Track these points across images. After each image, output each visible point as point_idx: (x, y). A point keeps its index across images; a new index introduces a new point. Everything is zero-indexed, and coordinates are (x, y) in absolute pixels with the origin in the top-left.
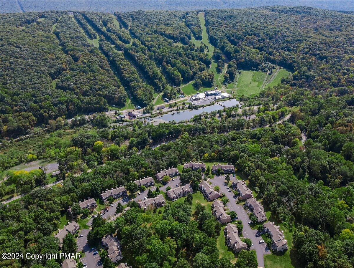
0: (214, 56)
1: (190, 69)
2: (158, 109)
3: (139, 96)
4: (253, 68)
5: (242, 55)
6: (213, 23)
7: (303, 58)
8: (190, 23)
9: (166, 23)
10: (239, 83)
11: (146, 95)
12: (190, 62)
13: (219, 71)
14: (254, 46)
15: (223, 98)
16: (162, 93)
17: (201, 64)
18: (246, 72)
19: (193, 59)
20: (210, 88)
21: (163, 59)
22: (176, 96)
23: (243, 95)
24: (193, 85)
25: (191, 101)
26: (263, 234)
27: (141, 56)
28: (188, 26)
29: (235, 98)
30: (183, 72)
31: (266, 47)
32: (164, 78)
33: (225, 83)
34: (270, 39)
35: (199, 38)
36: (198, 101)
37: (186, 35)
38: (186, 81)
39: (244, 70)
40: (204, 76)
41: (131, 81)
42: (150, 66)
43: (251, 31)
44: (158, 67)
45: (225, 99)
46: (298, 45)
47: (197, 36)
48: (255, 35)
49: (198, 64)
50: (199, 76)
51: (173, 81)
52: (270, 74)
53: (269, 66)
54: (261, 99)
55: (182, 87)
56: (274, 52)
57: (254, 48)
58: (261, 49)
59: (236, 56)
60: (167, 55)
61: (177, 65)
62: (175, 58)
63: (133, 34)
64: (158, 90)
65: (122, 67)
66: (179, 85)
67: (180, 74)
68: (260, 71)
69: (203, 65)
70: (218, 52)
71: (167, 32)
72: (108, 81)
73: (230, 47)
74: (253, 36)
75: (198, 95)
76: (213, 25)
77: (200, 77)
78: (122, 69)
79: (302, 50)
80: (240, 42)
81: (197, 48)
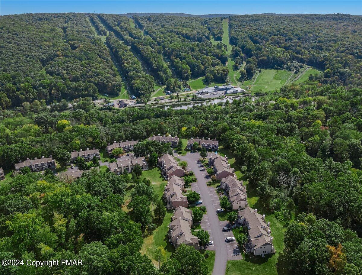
0: (232, 55)
1: (202, 64)
2: (155, 100)
3: (135, 85)
4: (276, 66)
5: (265, 53)
6: (236, 26)
7: (338, 57)
8: (211, 26)
9: (185, 25)
10: (258, 80)
11: (144, 85)
12: (202, 57)
13: (236, 68)
14: (279, 46)
15: (235, 93)
16: (165, 87)
17: (215, 60)
18: (268, 70)
19: (207, 55)
21: (172, 53)
22: (181, 90)
23: (260, 90)
24: (203, 80)
25: (197, 94)
26: (235, 228)
27: (148, 49)
28: (209, 29)
29: (251, 94)
30: (192, 66)
31: (293, 46)
32: (169, 70)
33: (241, 80)
34: (299, 39)
35: (219, 39)
36: (206, 94)
37: (205, 36)
38: (195, 75)
39: (266, 68)
40: (216, 70)
41: (130, 70)
42: (156, 59)
43: (278, 31)
44: (166, 62)
45: (237, 94)
46: (333, 44)
47: (216, 36)
48: (282, 35)
49: (212, 59)
50: (210, 71)
51: (179, 74)
52: (296, 73)
53: (295, 65)
54: (282, 94)
55: (190, 82)
56: (303, 51)
57: (279, 48)
58: (287, 48)
59: (257, 54)
60: (178, 49)
61: (187, 59)
62: (186, 52)
64: (160, 82)
65: (124, 57)
66: (187, 79)
67: (189, 68)
68: (285, 70)
69: (218, 61)
70: (236, 50)
71: (184, 32)
72: (104, 69)
73: (250, 45)
74: (279, 36)
75: (206, 89)
76: (236, 28)
77: (212, 72)
78: (123, 59)
79: (337, 50)
80: (264, 42)
81: (214, 46)
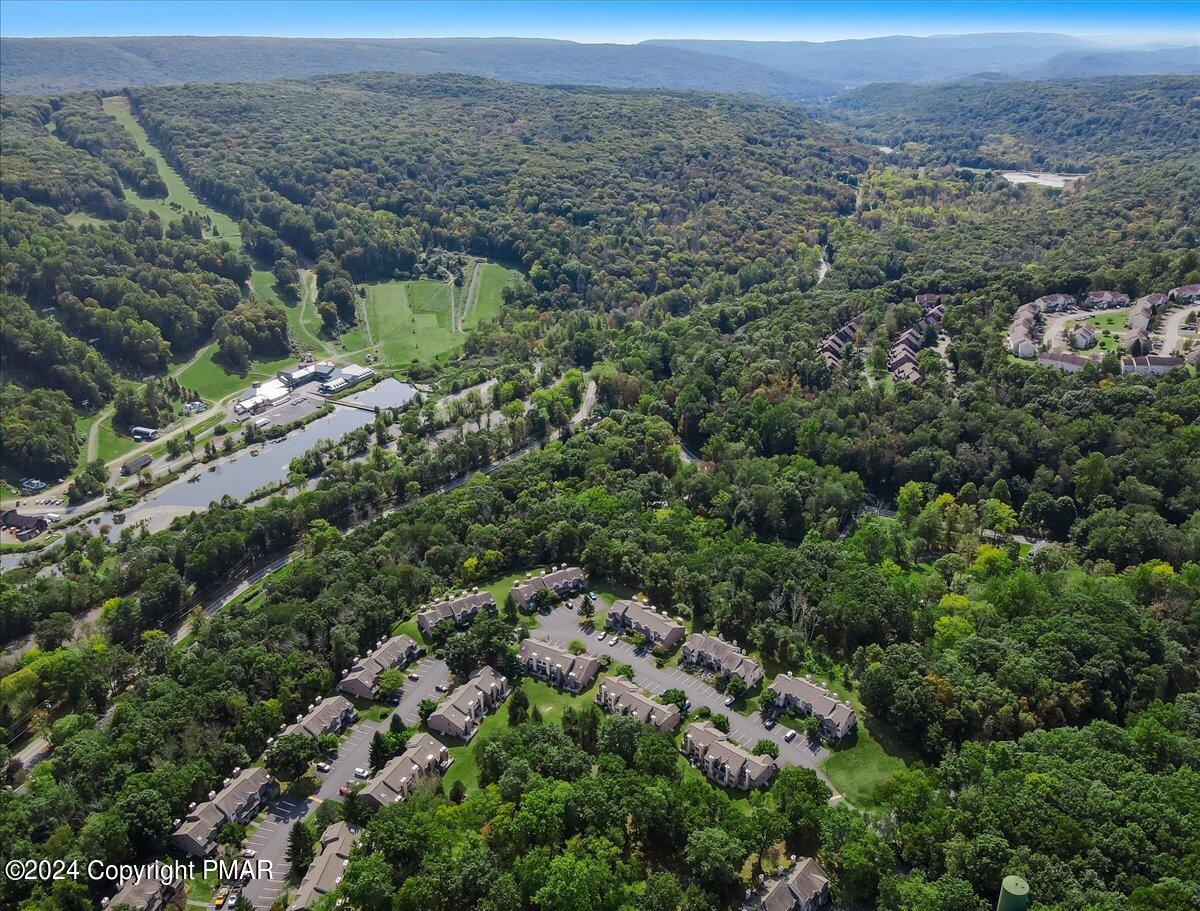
0: (247, 248)
1: (186, 303)
2: (127, 472)
3: (18, 439)
4: (397, 271)
5: (349, 233)
6: (188, 135)
7: (535, 225)
10: (375, 325)
11: (51, 432)
12: (172, 278)
13: (289, 296)
14: (371, 203)
15: (353, 385)
16: (110, 411)
17: (217, 282)
18: (380, 286)
19: (179, 266)
20: (287, 361)
21: (54, 282)
22: (171, 410)
23: (415, 361)
24: (217, 359)
25: (244, 417)
26: (779, 715)
29: (393, 376)
30: (166, 322)
31: (410, 201)
32: (92, 354)
33: (330, 334)
34: (412, 175)
35: (156, 190)
36: (269, 410)
37: (101, 184)
38: (183, 350)
39: (373, 280)
40: (248, 320)
43: (341, 153)
44: (43, 315)
45: (359, 386)
46: (503, 187)
47: (144, 183)
48: (359, 165)
49: (206, 281)
50: (230, 325)
51: (131, 358)
52: (458, 283)
53: (444, 260)
54: (475, 362)
55: (178, 372)
56: (445, 214)
57: (374, 209)
58: (399, 209)
59: (330, 240)
60: (66, 264)
61: (128, 296)
62: (102, 271)
64: (85, 403)
66: (160, 368)
67: (155, 329)
68: (424, 277)
69: (228, 285)
70: (260, 234)
71: (11, 177)
73: (295, 213)
74: (352, 169)
75: (258, 391)
76: (189, 142)
77: (238, 329)
79: (521, 202)
80: (319, 193)
81: (172, 225)
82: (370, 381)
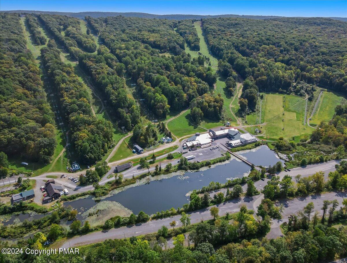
0: (219, 72)
1: (183, 90)
2: (116, 171)
3: (80, 142)
4: (281, 89)
5: (263, 69)
6: (214, 32)
8: (183, 31)
9: (151, 30)
10: (264, 113)
11: (95, 141)
12: (183, 79)
13: (229, 93)
14: (275, 59)
15: (244, 144)
16: (130, 134)
17: (200, 83)
18: (271, 95)
19: (188, 74)
20: (218, 124)
21: (139, 74)
22: (156, 139)
23: (281, 139)
24: (188, 117)
25: (185, 151)
27: (102, 68)
28: (181, 34)
29: (267, 144)
30: (171, 96)
31: (294, 60)
32: (136, 106)
33: (241, 114)
34: (296, 50)
35: (196, 48)
36: (199, 150)
37: (178, 44)
38: (175, 110)
39: (268, 92)
40: (206, 101)
41: (73, 110)
42: (115, 85)
43: (267, 40)
44: (130, 87)
45: (247, 146)
47: (193, 45)
48: (274, 44)
49: (196, 82)
50: (198, 103)
51: (152, 110)
52: (310, 99)
53: (305, 87)
55: (169, 121)
56: (309, 67)
57: (276, 61)
58: (287, 63)
59: (253, 72)
60: (147, 67)
61: (162, 84)
62: (158, 72)
63: (102, 41)
64: (123, 128)
65: (63, 86)
66: (163, 117)
67: (165, 99)
68: (293, 94)
69: (205, 85)
70: (225, 66)
71: (152, 39)
72: (25, 110)
73: (242, 60)
74: (270, 46)
75: (197, 138)
76: (213, 33)
77: (200, 105)
78: (62, 89)
80: (255, 53)
81: (194, 59)
82: (254, 145)
